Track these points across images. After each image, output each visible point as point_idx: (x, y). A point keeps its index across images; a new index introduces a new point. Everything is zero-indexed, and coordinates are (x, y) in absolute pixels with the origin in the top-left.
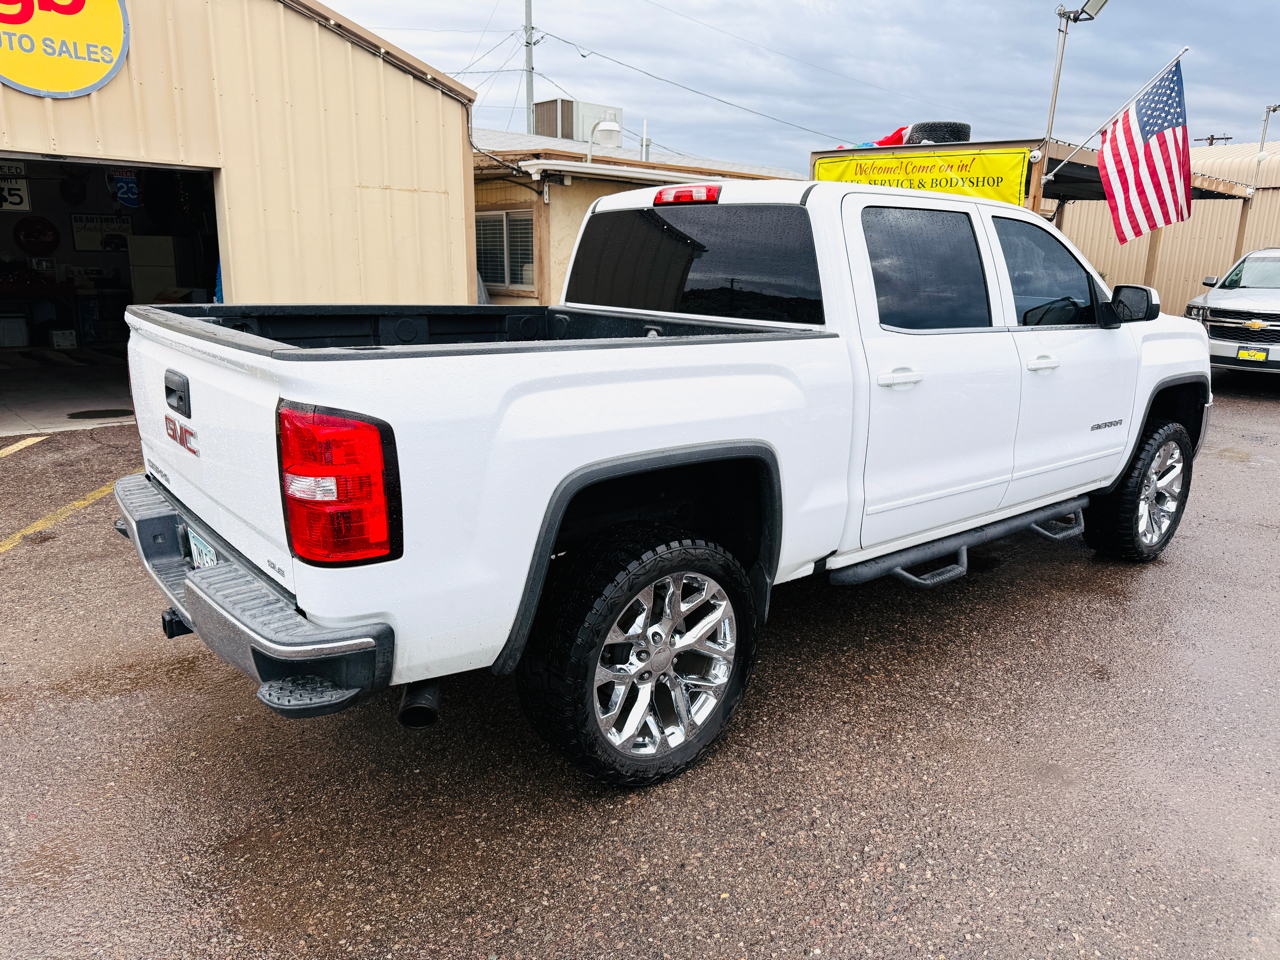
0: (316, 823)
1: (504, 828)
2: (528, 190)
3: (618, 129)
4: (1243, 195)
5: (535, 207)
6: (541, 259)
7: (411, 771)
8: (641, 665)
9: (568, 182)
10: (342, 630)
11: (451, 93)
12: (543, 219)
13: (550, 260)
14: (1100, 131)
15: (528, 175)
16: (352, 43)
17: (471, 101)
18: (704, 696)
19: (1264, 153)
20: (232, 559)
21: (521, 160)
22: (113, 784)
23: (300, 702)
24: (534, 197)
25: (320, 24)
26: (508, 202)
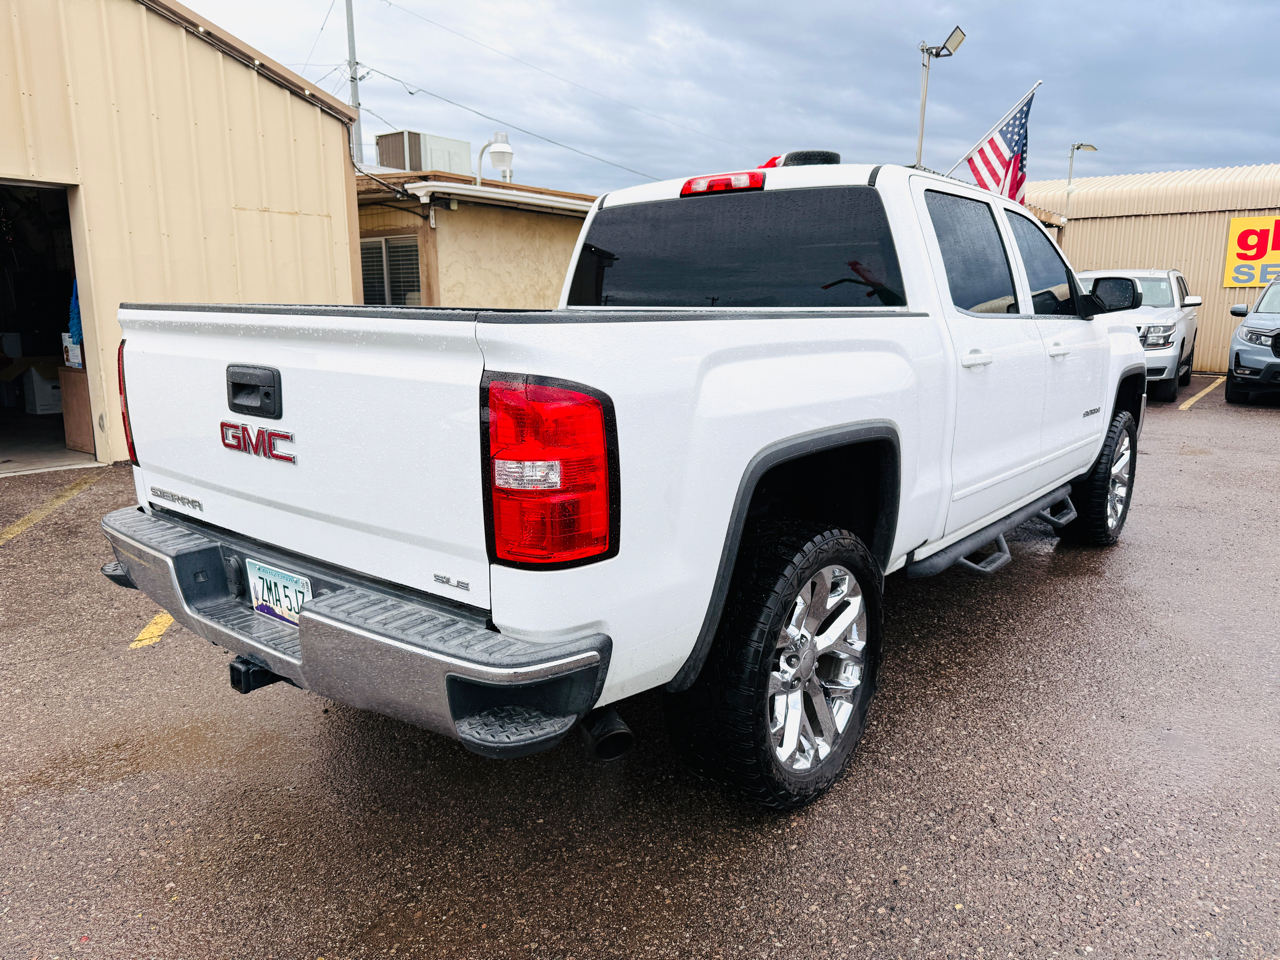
0: (458, 895)
1: (677, 870)
2: (411, 215)
3: (510, 151)
4: (1058, 224)
5: (420, 233)
6: (429, 286)
7: (534, 822)
8: (792, 671)
9: (454, 206)
10: (564, 644)
11: (330, 110)
12: (430, 245)
13: (439, 288)
14: (965, 159)
15: (415, 198)
16: (223, 52)
17: (351, 119)
18: (838, 701)
19: (1072, 186)
20: (347, 585)
21: (406, 182)
22: (172, 885)
23: (522, 737)
24: (419, 221)
25: (187, 31)
26: (388, 228)
